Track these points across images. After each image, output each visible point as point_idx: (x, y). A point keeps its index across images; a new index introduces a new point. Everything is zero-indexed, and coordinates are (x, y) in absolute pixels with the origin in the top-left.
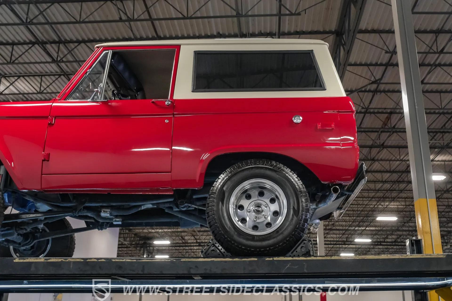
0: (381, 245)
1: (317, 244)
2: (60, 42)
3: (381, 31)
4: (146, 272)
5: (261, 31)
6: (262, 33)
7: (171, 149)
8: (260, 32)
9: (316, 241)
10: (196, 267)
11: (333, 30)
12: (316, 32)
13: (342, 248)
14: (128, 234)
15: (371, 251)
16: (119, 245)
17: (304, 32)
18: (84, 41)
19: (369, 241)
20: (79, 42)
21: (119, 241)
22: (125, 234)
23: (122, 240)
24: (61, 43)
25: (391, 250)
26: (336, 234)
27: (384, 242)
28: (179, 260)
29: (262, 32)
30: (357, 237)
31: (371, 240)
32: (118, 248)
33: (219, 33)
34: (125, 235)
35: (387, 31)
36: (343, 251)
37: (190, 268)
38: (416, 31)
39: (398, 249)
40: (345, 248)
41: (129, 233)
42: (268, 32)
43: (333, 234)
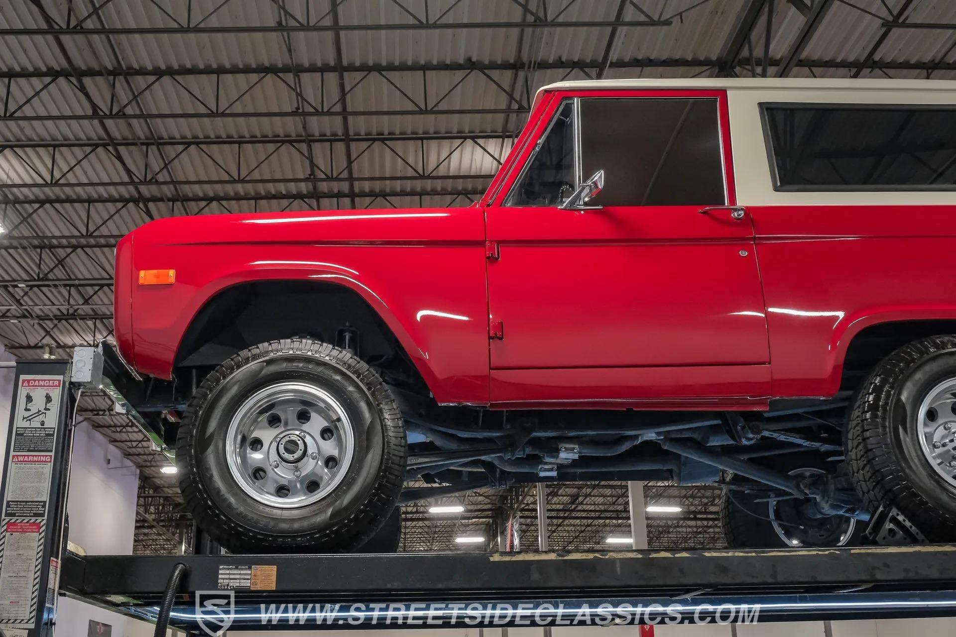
0: (695, 519)
1: (536, 517)
2: (115, 73)
3: (813, 61)
4: (780, 578)
5: (560, 58)
6: (562, 62)
7: (766, 313)
8: (558, 59)
9: (536, 510)
10: (886, 565)
11: (714, 59)
12: (677, 61)
13: (609, 525)
14: (152, 497)
15: (672, 532)
16: (137, 521)
17: (651, 60)
18: (171, 72)
19: (676, 510)
20: (159, 73)
21: (138, 513)
22: (148, 497)
23: (142, 510)
24: (120, 74)
25: (711, 530)
26: (604, 496)
27: (705, 513)
28: (848, 552)
29: (564, 59)
30: (650, 503)
31: (681, 508)
32: (137, 528)
33: (470, 60)
34: (148, 500)
35: (826, 62)
36: (611, 532)
37: (874, 568)
38: (888, 63)
39: (700, 527)
40: (619, 526)
41: (156, 495)
42: (576, 60)
43: (600, 496)
